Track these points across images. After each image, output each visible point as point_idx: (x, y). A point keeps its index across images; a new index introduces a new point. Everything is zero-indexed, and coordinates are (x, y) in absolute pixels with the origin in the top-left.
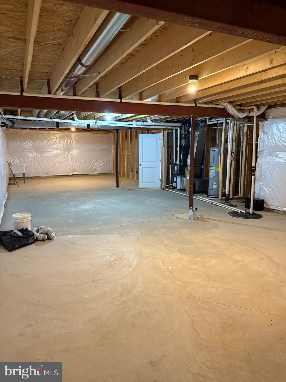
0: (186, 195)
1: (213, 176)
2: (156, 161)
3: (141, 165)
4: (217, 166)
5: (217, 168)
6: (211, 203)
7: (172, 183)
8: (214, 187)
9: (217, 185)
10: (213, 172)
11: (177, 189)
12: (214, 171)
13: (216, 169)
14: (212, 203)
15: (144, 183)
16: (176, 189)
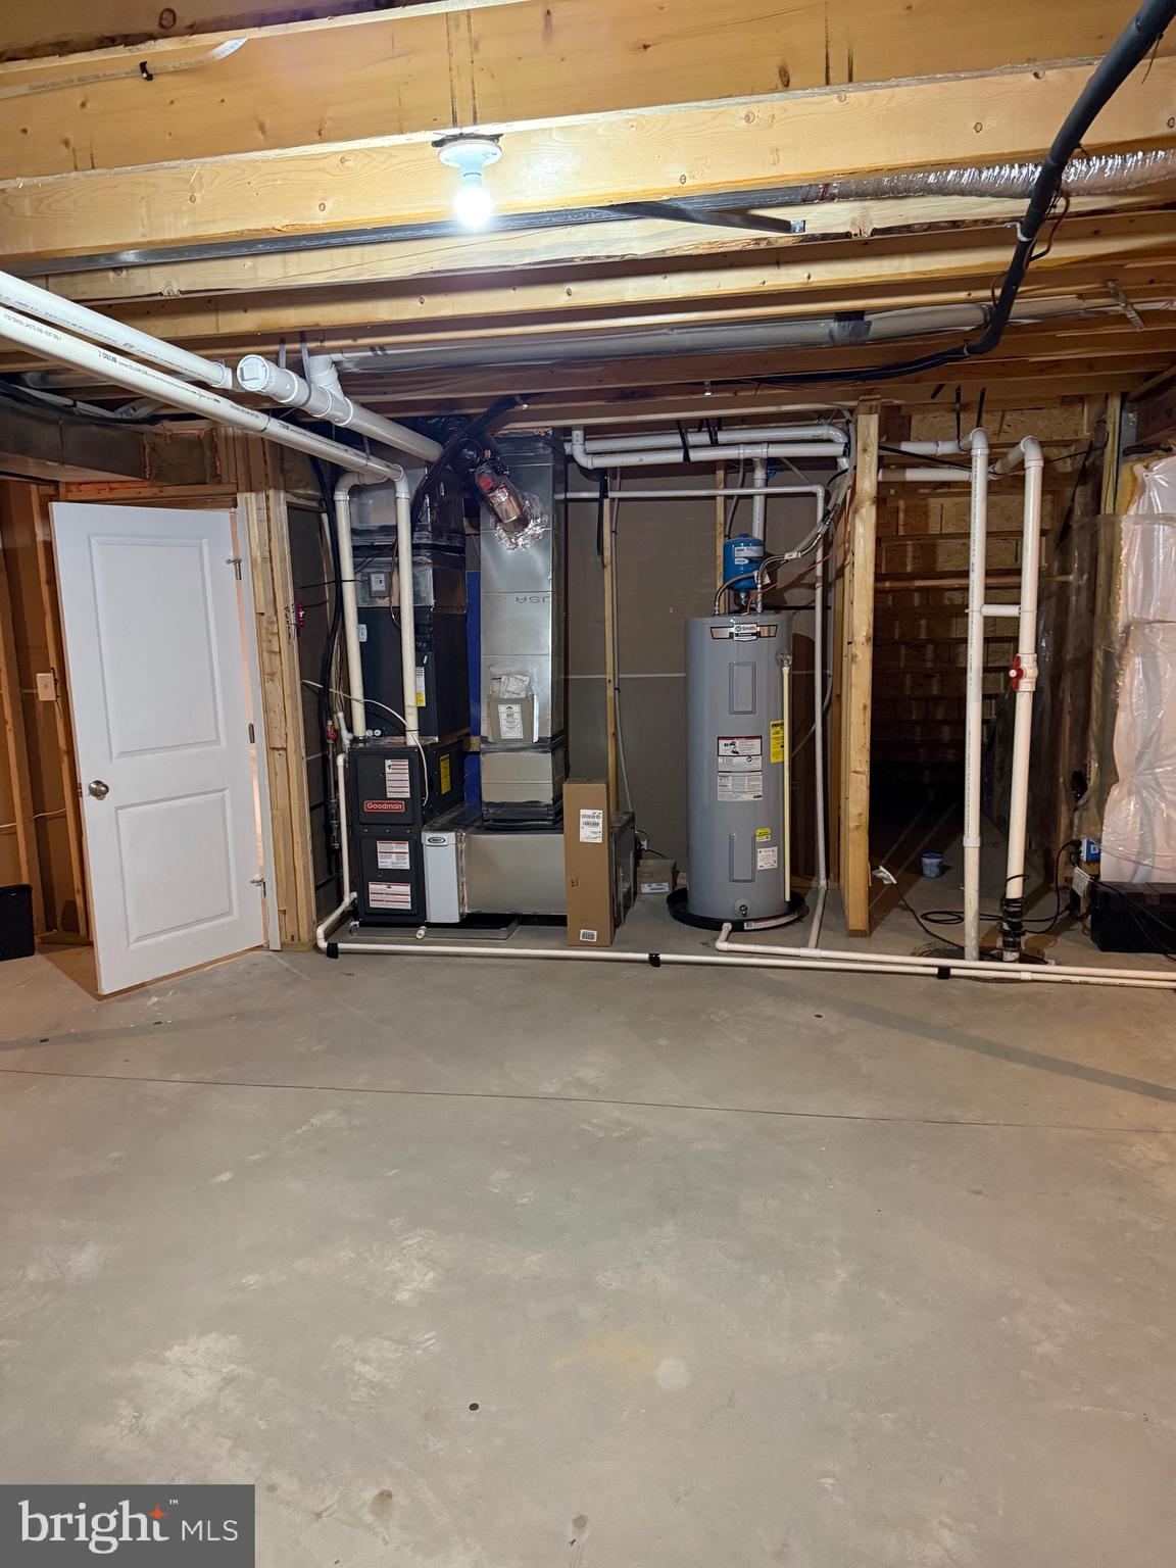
0: (646, 956)
1: (749, 797)
2: (217, 741)
3: (99, 791)
4: (772, 731)
5: (773, 742)
6: (935, 971)
7: (359, 886)
8: (759, 864)
9: (776, 849)
10: (749, 768)
11: (433, 917)
12: (757, 763)
13: (764, 753)
14: (944, 973)
15: (140, 939)
16: (418, 926)
